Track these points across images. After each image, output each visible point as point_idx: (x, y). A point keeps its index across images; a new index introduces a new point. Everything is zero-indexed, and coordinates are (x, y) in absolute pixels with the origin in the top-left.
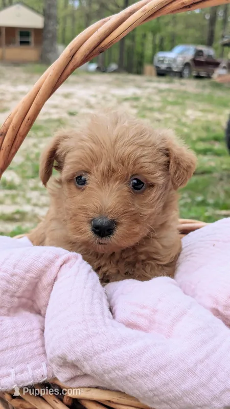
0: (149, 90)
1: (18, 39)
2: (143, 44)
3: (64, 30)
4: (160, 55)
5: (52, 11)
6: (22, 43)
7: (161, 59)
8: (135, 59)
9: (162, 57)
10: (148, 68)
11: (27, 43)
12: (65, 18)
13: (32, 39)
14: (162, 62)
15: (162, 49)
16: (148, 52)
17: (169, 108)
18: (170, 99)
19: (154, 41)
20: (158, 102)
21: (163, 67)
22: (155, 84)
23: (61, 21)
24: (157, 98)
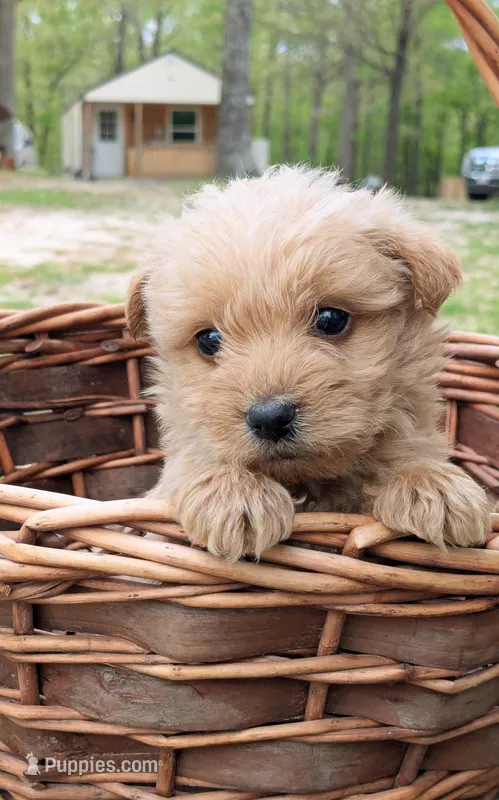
0: (446, 226)
1: (170, 129)
2: (439, 135)
3: (268, 107)
4: (478, 155)
5: (240, 65)
6: (178, 137)
7: (479, 162)
8: (423, 165)
9: (481, 159)
10: (451, 185)
11: (190, 137)
12: (269, 82)
13: (198, 129)
14: (482, 168)
15: (481, 142)
16: (451, 150)
17: (484, 261)
18: (488, 242)
19: (463, 127)
20: (463, 247)
21: (483, 179)
22: (460, 215)
23: (262, 88)
24: (462, 241)
